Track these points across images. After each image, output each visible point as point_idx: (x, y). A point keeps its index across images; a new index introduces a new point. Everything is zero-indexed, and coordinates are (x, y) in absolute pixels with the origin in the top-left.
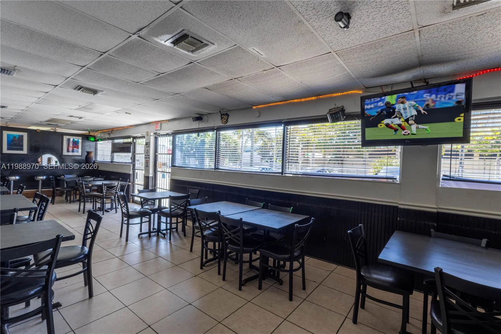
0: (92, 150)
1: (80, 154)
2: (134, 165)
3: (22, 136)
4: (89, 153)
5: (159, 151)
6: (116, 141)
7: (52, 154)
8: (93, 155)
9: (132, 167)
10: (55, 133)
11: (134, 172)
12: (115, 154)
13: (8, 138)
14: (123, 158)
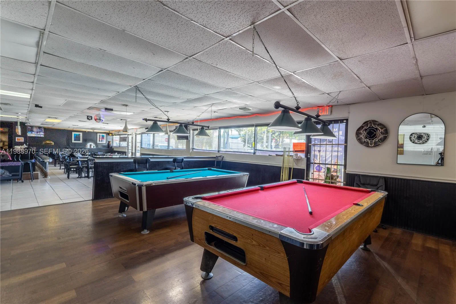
0: (111, 140)
1: (105, 142)
2: (128, 148)
3: (80, 134)
4: (109, 142)
5: (137, 141)
6: (122, 136)
7: (92, 142)
8: (111, 143)
9: (127, 149)
10: (94, 132)
11: (128, 150)
12: (121, 142)
13: (74, 135)
14: (124, 144)
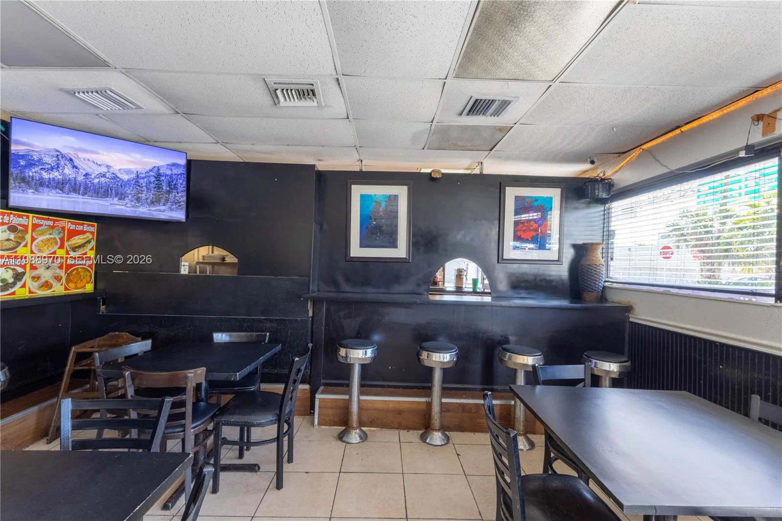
3: (394, 199)
13: (362, 208)
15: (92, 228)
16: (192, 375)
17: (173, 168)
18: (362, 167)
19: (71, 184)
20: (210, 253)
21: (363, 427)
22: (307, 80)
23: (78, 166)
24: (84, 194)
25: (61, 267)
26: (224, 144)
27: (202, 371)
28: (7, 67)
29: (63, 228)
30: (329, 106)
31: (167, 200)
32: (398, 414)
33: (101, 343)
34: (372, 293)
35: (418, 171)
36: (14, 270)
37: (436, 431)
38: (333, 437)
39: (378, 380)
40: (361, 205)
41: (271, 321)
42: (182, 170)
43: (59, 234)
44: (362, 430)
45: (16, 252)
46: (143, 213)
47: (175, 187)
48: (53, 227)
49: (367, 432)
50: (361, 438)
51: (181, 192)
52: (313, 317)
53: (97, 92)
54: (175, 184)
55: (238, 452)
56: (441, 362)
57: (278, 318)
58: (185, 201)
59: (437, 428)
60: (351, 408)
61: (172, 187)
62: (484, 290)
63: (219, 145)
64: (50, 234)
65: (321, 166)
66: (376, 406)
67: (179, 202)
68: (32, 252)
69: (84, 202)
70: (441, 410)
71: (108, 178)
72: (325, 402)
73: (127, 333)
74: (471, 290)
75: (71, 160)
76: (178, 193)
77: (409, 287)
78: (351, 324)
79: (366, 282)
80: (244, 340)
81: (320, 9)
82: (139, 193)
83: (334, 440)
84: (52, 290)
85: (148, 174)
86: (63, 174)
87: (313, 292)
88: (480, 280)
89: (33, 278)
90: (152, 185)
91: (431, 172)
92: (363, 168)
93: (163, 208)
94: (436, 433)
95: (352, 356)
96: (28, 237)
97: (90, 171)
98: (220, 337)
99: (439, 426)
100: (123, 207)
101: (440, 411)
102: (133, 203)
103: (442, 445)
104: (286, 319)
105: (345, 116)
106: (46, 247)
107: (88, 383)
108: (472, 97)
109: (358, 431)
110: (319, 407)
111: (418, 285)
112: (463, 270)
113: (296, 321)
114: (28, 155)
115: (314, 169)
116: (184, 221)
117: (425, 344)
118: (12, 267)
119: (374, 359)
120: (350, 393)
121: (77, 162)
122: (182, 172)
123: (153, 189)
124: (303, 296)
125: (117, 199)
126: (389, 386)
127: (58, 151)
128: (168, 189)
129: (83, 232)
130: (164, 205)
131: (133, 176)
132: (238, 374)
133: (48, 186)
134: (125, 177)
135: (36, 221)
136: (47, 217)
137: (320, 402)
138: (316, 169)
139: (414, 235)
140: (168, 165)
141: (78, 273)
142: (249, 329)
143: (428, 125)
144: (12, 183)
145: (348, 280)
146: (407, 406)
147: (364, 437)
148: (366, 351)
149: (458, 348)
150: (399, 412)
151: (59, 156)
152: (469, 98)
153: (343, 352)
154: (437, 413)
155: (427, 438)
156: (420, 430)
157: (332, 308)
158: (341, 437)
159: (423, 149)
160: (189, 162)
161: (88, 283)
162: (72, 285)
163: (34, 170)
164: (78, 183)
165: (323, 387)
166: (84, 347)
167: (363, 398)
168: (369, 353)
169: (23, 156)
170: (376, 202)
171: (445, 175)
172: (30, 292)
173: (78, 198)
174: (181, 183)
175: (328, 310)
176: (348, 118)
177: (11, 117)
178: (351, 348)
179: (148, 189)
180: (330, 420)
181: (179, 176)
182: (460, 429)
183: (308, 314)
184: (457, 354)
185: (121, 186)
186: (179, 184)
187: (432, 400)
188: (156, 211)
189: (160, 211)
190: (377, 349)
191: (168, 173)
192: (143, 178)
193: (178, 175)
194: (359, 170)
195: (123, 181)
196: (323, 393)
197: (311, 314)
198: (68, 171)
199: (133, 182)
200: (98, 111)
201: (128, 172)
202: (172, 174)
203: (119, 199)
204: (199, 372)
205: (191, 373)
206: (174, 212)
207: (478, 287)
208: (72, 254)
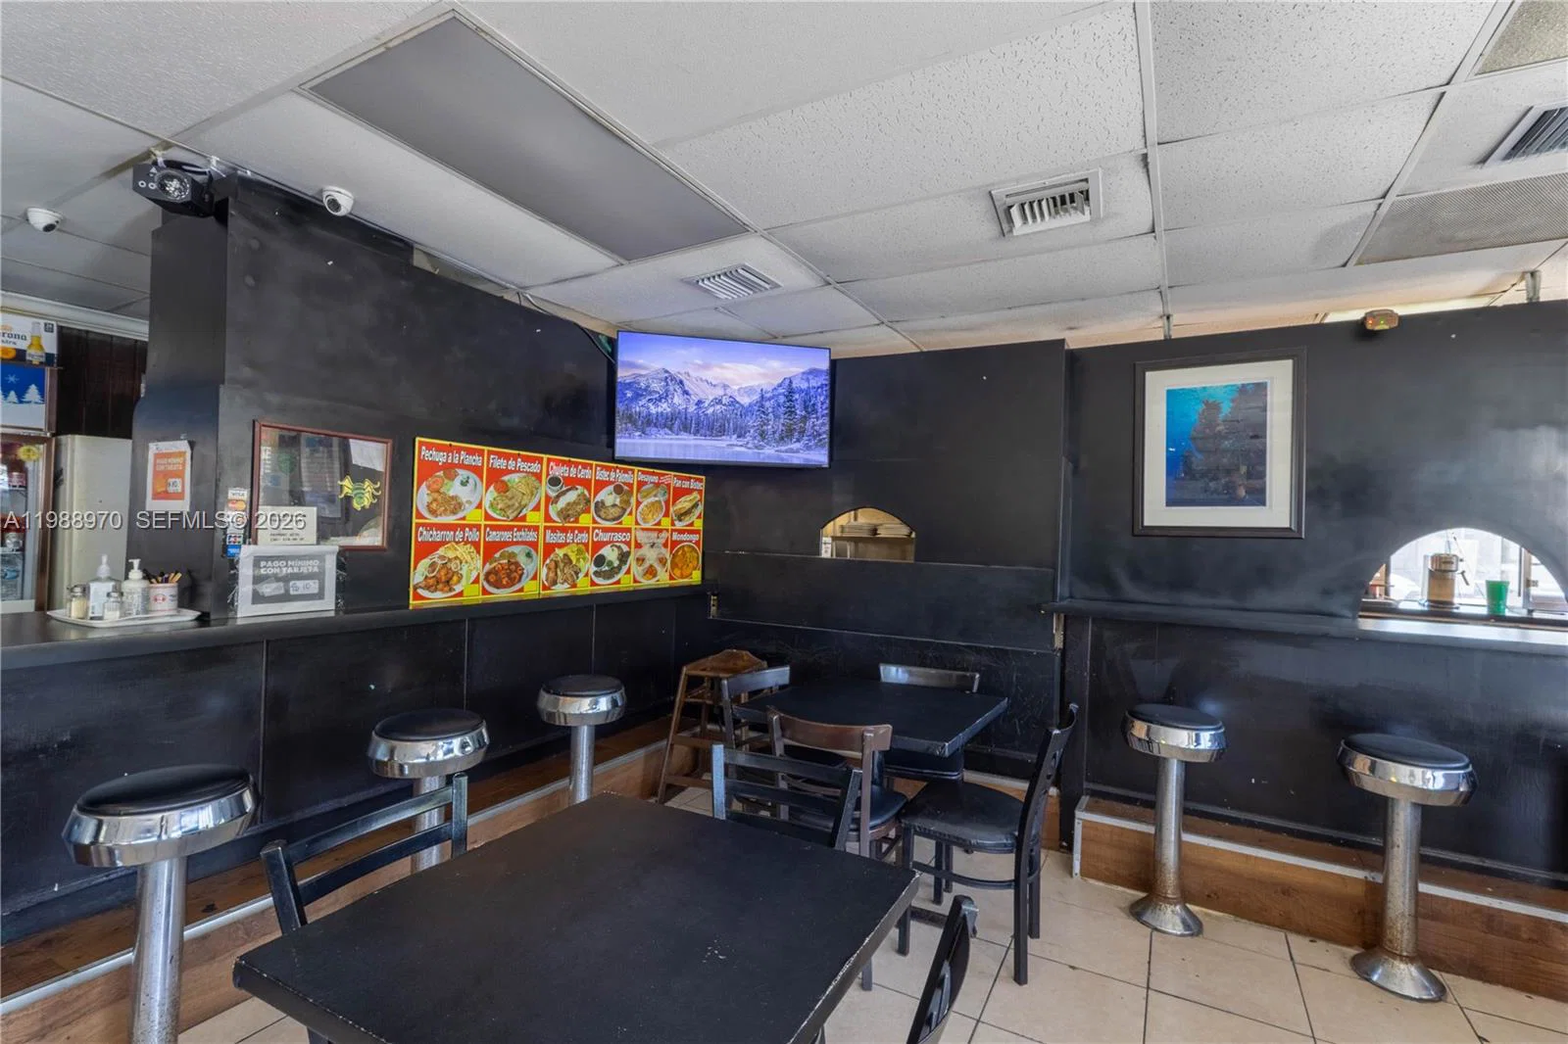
3: (1260, 393)
15: (698, 483)
16: (872, 735)
17: (811, 377)
18: (1169, 329)
19: (681, 419)
20: (852, 520)
21: (1190, 903)
22: (1076, 174)
23: (691, 392)
24: (697, 432)
25: (665, 545)
26: (891, 324)
27: (886, 729)
28: (627, 262)
29: (668, 485)
30: (1115, 214)
31: (802, 432)
32: (1284, 893)
33: (715, 664)
34: (1196, 606)
35: (1317, 321)
36: (619, 547)
37: (1401, 960)
38: (1120, 908)
39: (1224, 805)
40: (1169, 413)
41: (978, 650)
42: (824, 380)
43: (664, 495)
44: (1188, 911)
45: (621, 523)
46: (769, 457)
47: (815, 411)
48: (657, 485)
49: (1199, 916)
50: (1186, 926)
51: (823, 416)
52: (1064, 651)
53: (725, 274)
54: (814, 405)
55: (932, 890)
56: (1414, 787)
57: (992, 647)
58: (828, 433)
59: (1405, 954)
60: (1162, 855)
61: (810, 409)
62: (1530, 612)
63: (883, 328)
64: (655, 496)
65: (1075, 340)
66: (1225, 863)
67: (820, 435)
68: (637, 523)
69: (696, 446)
70: (1416, 911)
71: (725, 405)
72: (1097, 829)
73: (748, 653)
74: (1484, 611)
75: (681, 382)
76: (817, 418)
77: (1300, 595)
78: (1152, 672)
79: (1182, 582)
80: (933, 683)
81: (1134, 28)
82: (765, 424)
83: (1122, 914)
84: (656, 579)
85: (776, 393)
86: (672, 405)
87: (1062, 599)
88: (1514, 586)
89: (638, 559)
90: (782, 410)
91: (1365, 319)
92: (1171, 333)
93: (797, 446)
94: (1402, 966)
95: (1163, 742)
96: (633, 500)
97: (702, 396)
98: (894, 674)
99: (1409, 949)
100: (743, 449)
101: (1413, 912)
102: (756, 442)
103: (1420, 1000)
104: (1007, 650)
105: (1147, 227)
106: (650, 516)
107: (696, 725)
108: (1531, 108)
109: (1178, 908)
110: (1083, 839)
111: (1326, 593)
112: (1454, 560)
113: (1029, 654)
114: (634, 382)
115: (1063, 347)
116: (827, 466)
117: (1361, 738)
118: (618, 544)
119: (1220, 755)
120: (1158, 822)
121: (688, 385)
122: (824, 382)
123: (782, 416)
124: (1044, 605)
125: (735, 436)
126: (1251, 824)
127: (667, 372)
128: (804, 413)
129: (689, 491)
130: (798, 441)
131: (756, 397)
132: (947, 744)
133: (656, 426)
134: (745, 401)
135: (642, 477)
136: (652, 470)
137: (1084, 827)
138: (1066, 347)
139: (1312, 473)
140: (804, 373)
141: (684, 554)
142: (937, 663)
143: (1371, 207)
144: (619, 425)
145: (1136, 575)
146: (1310, 880)
147: (1194, 927)
148: (1197, 736)
149: (1472, 761)
150: (1287, 890)
151: (669, 378)
152: (1520, 114)
153: (1139, 729)
154: (1403, 915)
155: (1373, 970)
156: (1349, 945)
157: (1107, 634)
158: (1137, 911)
159: (1344, 265)
160: (833, 363)
161: (695, 569)
162: (677, 572)
163: (641, 403)
164: (688, 416)
165: (1088, 797)
166: (695, 669)
167: (1187, 838)
168: (1206, 740)
169: (629, 384)
170: (1207, 403)
171: (1404, 320)
172: (635, 581)
173: (690, 440)
174: (822, 401)
175: (1097, 640)
176: (1153, 232)
177: (618, 331)
178: (1162, 725)
179: (776, 417)
180: (1107, 869)
181: (819, 390)
182: (1479, 971)
183: (1052, 643)
184: (1470, 774)
185: (741, 415)
186: (819, 405)
187: (1386, 879)
188: (786, 451)
189: (792, 451)
190: (1224, 732)
191: (802, 387)
192: (769, 399)
193: (818, 388)
194: (1162, 338)
195: (742, 406)
196: (1089, 809)
197: (1058, 643)
198: (678, 399)
199: (756, 408)
200: (718, 303)
201: (750, 391)
202: (809, 388)
203: (739, 437)
204: (881, 732)
205: (871, 732)
206: (812, 452)
207: (1508, 603)
208: (679, 525)
